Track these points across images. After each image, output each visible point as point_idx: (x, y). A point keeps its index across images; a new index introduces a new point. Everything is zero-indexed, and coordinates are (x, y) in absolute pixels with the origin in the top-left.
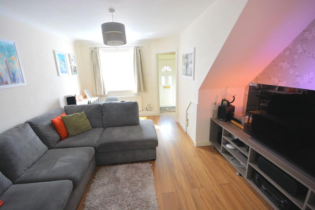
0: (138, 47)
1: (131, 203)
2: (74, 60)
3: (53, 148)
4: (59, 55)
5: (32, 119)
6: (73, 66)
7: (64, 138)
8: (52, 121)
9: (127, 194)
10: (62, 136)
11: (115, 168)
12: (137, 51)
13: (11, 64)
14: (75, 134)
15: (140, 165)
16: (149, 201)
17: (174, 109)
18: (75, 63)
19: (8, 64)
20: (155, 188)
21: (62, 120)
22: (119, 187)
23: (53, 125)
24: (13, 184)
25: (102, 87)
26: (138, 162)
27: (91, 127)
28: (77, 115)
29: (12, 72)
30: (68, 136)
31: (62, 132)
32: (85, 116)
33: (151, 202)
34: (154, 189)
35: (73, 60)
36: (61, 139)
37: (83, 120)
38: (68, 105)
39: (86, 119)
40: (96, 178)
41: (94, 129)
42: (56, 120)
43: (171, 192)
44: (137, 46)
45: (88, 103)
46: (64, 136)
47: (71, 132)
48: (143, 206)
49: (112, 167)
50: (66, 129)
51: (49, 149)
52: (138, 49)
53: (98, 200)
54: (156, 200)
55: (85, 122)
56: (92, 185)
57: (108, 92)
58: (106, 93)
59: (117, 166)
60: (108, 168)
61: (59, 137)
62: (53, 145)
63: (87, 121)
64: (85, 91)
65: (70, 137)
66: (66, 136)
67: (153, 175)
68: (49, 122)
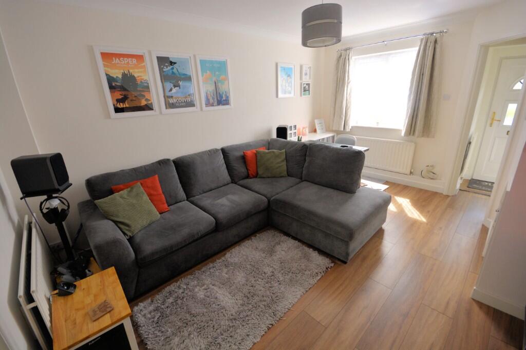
0: (432, 34)
1: (257, 287)
2: (308, 74)
3: (236, 183)
4: (284, 69)
5: (228, 147)
6: (304, 83)
7: (251, 176)
8: (244, 153)
9: (263, 275)
10: (250, 173)
11: (284, 238)
12: (428, 44)
13: (219, 84)
14: (264, 176)
15: (314, 255)
16: (276, 302)
17: (489, 190)
18: (310, 79)
19: (217, 84)
20: (301, 296)
21: (256, 155)
22: (266, 261)
23: (244, 158)
24: (187, 200)
25: (342, 118)
26: (315, 249)
27: (286, 173)
28: (273, 152)
29: (219, 93)
30: (256, 176)
31: (251, 169)
32: (284, 157)
33: (278, 306)
34: (299, 297)
35: (306, 74)
36: (248, 177)
37: (280, 160)
38: (278, 137)
39: (283, 161)
40: (257, 237)
41: (289, 177)
42: (249, 153)
43: (318, 321)
44: (431, 31)
45: (298, 140)
46: (252, 175)
47: (260, 172)
48: (265, 301)
49: (282, 235)
50: (257, 166)
51: (232, 183)
52: (432, 39)
53: (237, 259)
54: (287, 310)
55: (281, 165)
56: (247, 241)
57: (352, 127)
58: (348, 129)
59: (287, 238)
60: (277, 234)
61: (246, 174)
62: (236, 180)
63: (284, 163)
64: (316, 122)
65: (259, 178)
66: (254, 174)
67: (319, 280)
68: (240, 153)
